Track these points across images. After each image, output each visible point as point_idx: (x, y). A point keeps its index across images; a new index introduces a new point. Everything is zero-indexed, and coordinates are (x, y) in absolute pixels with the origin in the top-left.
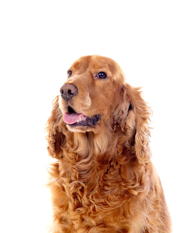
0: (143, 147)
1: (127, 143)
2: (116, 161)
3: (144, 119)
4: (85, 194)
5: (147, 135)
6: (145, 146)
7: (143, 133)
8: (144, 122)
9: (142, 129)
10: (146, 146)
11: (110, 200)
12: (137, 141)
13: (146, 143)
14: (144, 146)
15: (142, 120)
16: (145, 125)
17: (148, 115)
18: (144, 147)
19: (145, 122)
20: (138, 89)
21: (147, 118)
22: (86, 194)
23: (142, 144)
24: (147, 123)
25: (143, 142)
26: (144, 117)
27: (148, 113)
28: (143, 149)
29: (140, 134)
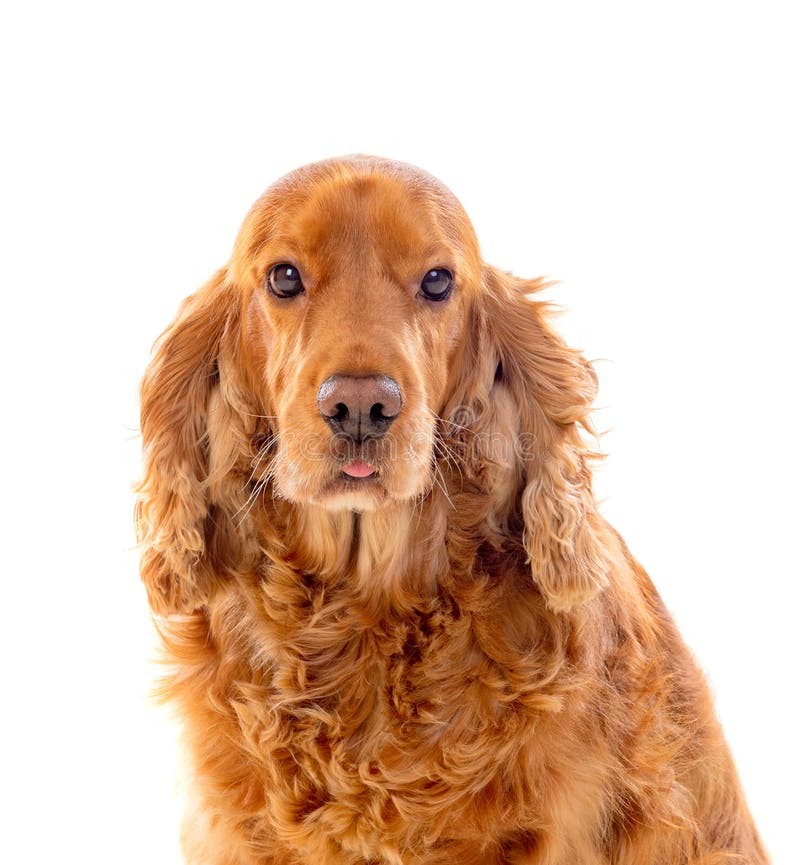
0: (559, 545)
1: (492, 524)
2: (449, 603)
3: (563, 426)
4: (336, 757)
5: (574, 491)
6: (567, 543)
7: (557, 486)
8: (563, 436)
9: (551, 466)
10: (570, 539)
11: (452, 762)
12: (533, 523)
13: (573, 526)
14: (564, 542)
15: (553, 429)
16: (567, 450)
17: (580, 409)
18: (565, 548)
19: (567, 438)
20: (531, 287)
21: (577, 423)
22: (341, 758)
23: (554, 536)
24: (575, 441)
25: (559, 522)
26: (563, 419)
27: (580, 401)
28: (558, 555)
29: (543, 489)
